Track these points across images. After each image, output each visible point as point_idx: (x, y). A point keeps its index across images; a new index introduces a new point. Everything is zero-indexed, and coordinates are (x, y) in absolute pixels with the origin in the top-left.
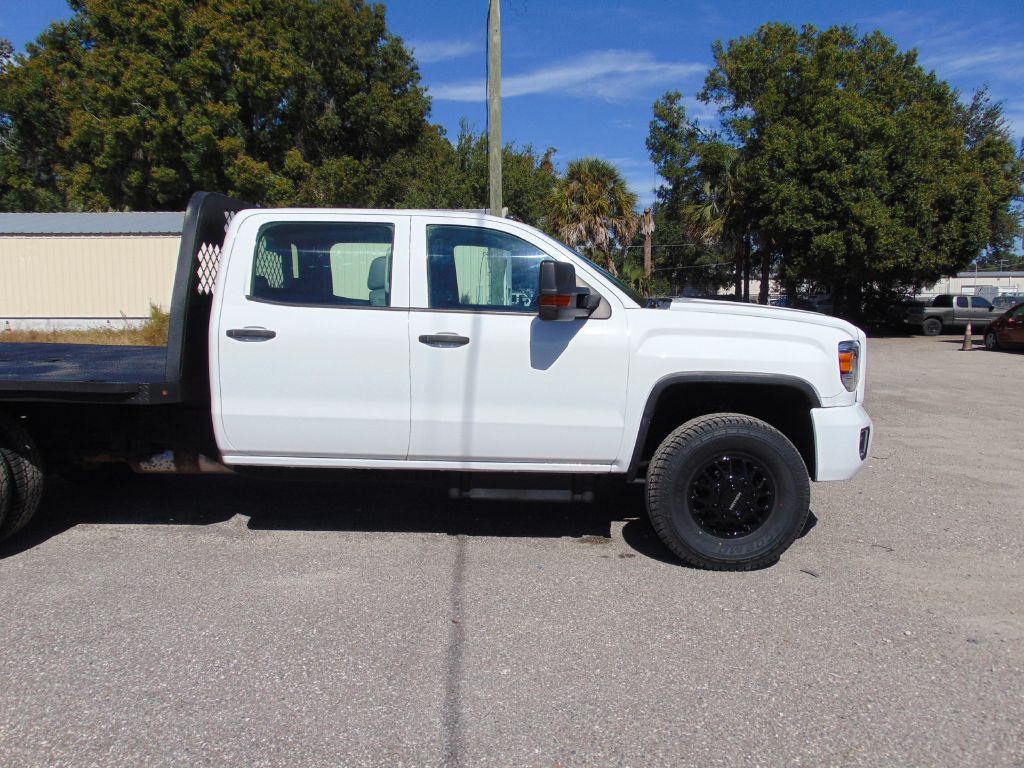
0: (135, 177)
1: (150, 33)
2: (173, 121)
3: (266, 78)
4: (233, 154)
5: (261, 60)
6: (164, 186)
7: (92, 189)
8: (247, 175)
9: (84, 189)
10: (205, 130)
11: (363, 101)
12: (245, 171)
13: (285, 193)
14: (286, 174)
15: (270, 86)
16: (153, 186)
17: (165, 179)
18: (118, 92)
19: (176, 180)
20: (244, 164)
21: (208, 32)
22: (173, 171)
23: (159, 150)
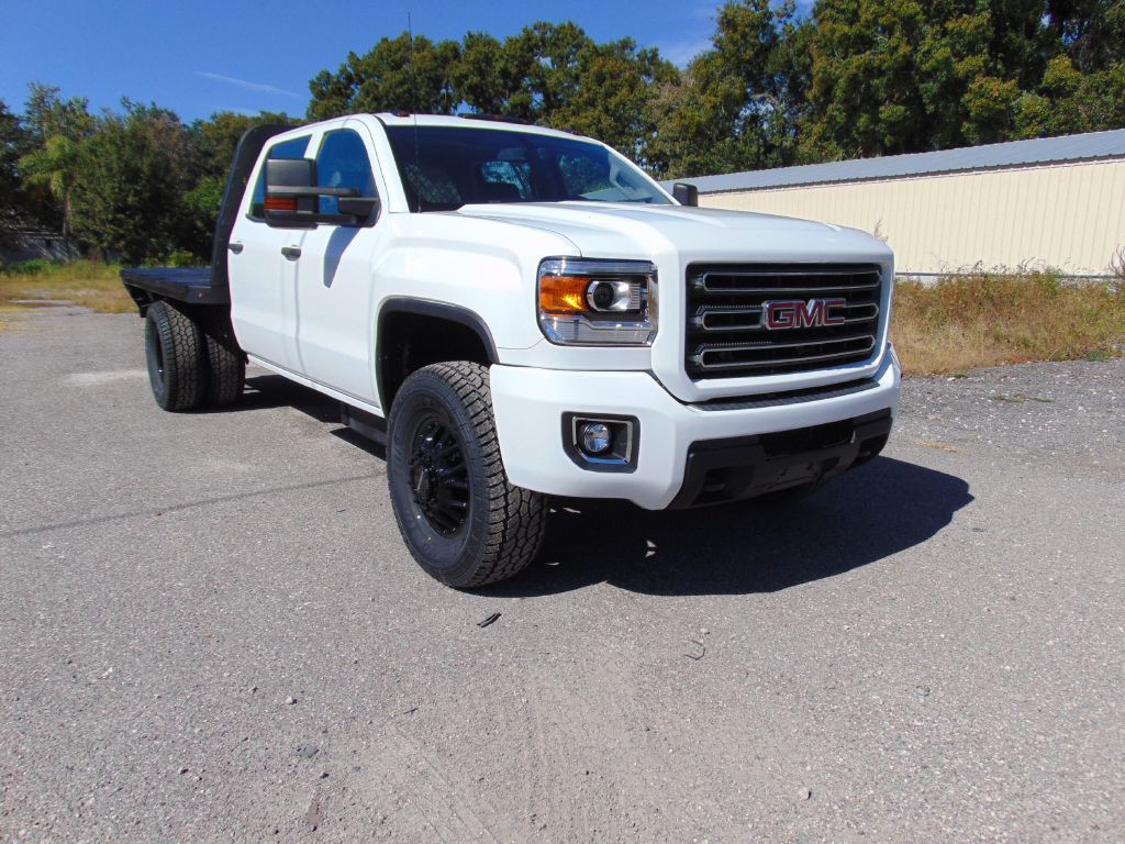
0: (863, 121)
2: (904, 49)
4: (969, 77)
6: (892, 126)
7: (828, 139)
8: (984, 101)
9: (820, 140)
10: (941, 53)
12: (982, 96)
13: (1034, 117)
14: (1040, 93)
16: (881, 128)
17: (892, 119)
18: (852, 31)
19: (906, 118)
20: (981, 86)
22: (902, 108)
23: (889, 86)
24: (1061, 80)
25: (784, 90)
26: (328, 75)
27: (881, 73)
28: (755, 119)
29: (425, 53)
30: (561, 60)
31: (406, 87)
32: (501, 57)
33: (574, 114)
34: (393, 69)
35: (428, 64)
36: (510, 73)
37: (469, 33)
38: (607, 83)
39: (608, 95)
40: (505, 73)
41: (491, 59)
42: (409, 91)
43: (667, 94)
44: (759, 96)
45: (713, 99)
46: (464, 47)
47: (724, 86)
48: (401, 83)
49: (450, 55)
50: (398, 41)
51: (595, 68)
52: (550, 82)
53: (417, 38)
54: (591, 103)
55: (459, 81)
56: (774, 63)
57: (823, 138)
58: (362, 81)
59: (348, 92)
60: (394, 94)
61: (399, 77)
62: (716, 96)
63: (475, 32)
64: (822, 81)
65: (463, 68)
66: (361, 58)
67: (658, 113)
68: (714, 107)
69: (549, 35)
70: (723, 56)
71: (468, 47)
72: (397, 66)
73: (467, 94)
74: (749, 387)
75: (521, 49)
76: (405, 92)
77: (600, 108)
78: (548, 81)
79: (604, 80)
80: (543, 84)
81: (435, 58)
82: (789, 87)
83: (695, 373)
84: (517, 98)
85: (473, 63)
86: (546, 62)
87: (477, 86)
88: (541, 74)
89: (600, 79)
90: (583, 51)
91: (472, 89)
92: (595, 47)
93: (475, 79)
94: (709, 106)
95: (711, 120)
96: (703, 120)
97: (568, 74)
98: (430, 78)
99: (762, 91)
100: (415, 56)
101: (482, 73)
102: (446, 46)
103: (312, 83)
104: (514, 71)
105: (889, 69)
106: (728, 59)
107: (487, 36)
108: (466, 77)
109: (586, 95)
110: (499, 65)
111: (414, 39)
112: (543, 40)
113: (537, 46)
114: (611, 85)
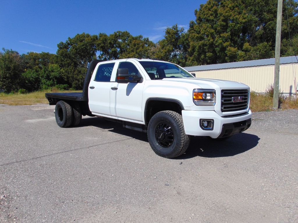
0: (202, 56)
1: (208, 18)
2: (212, 40)
3: (238, 23)
4: (227, 46)
5: (237, 18)
6: (209, 58)
7: (194, 60)
8: (231, 52)
10: (220, 41)
11: (271, 24)
12: (230, 51)
13: (242, 56)
14: (243, 51)
15: (239, 25)
16: (207, 58)
17: (209, 56)
18: (199, 35)
19: (212, 56)
20: (229, 49)
21: (222, 14)
22: (212, 54)
23: (208, 48)
24: (247, 48)
25: (182, 48)
26: (63, 43)
27: (206, 45)
28: (175, 55)
29: (89, 38)
30: (124, 40)
31: (84, 46)
32: (109, 39)
33: (128, 54)
34: (80, 42)
35: (90, 41)
36: (112, 43)
37: (100, 33)
38: (137, 46)
39: (137, 49)
40: (110, 43)
41: (106, 40)
42: (85, 47)
43: (153, 49)
44: (176, 50)
45: (165, 51)
46: (99, 37)
47: (168, 48)
48: (83, 45)
49: (95, 38)
50: (82, 35)
51: (133, 43)
52: (122, 46)
53: (87, 34)
54: (133, 51)
55: (98, 45)
56: (180, 42)
57: (193, 60)
58: (72, 45)
59: (68, 47)
60: (81, 48)
61: (82, 44)
62: (166, 50)
63: (102, 33)
64: (192, 47)
65: (99, 42)
66: (71, 39)
67: (151, 54)
68: (165, 53)
69: (121, 34)
70: (167, 40)
71: (100, 36)
72: (81, 41)
73: (100, 48)
74: (230, 114)
75: (114, 37)
76: (84, 47)
77: (135, 52)
78: (121, 45)
79: (136, 45)
80: (120, 46)
81: (92, 39)
82: (183, 48)
83: (222, 111)
84: (113, 49)
85: (102, 41)
86: (120, 41)
87: (103, 46)
88: (119, 44)
89: (135, 45)
90: (130, 38)
91: (102, 47)
92: (133, 37)
93: (102, 45)
94: (164, 52)
95: (165, 56)
96: (163, 55)
97: (126, 44)
98: (90, 44)
99: (177, 49)
100: (86, 39)
101: (104, 43)
102: (94, 36)
103: (58, 45)
104: (113, 43)
105: (208, 45)
106: (168, 41)
107: (105, 34)
108: (100, 44)
109: (131, 49)
110: (109, 41)
111: (86, 34)
112: (119, 35)
113: (118, 37)
114: (138, 46)
